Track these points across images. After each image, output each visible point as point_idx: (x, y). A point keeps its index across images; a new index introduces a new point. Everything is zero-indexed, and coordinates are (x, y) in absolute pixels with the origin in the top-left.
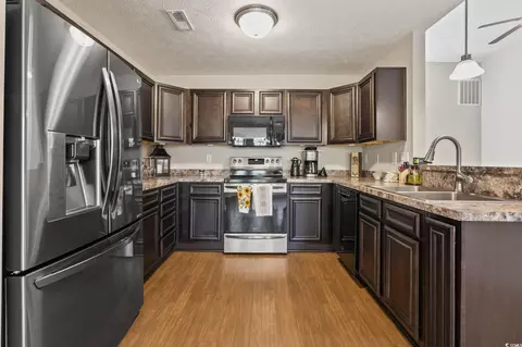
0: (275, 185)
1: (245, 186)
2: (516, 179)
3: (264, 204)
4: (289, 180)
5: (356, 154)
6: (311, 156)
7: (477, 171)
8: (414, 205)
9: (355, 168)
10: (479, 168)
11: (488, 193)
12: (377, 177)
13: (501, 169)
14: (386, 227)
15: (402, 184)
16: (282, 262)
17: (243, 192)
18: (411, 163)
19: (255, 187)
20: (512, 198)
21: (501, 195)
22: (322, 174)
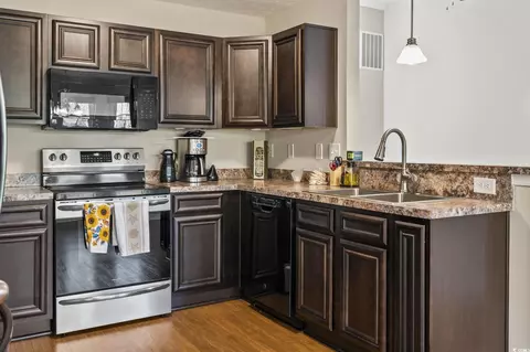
0: (152, 198)
1: (99, 203)
2: (453, 176)
3: (134, 234)
4: (173, 190)
5: (259, 144)
6: (195, 146)
7: (420, 168)
8: (382, 210)
9: (259, 166)
10: (422, 165)
11: (430, 191)
12: (297, 178)
13: (442, 167)
14: (342, 241)
15: (334, 187)
16: (165, 327)
17: (97, 215)
18: (345, 159)
19: (119, 205)
20: (450, 195)
21: (441, 194)
22: (211, 175)
